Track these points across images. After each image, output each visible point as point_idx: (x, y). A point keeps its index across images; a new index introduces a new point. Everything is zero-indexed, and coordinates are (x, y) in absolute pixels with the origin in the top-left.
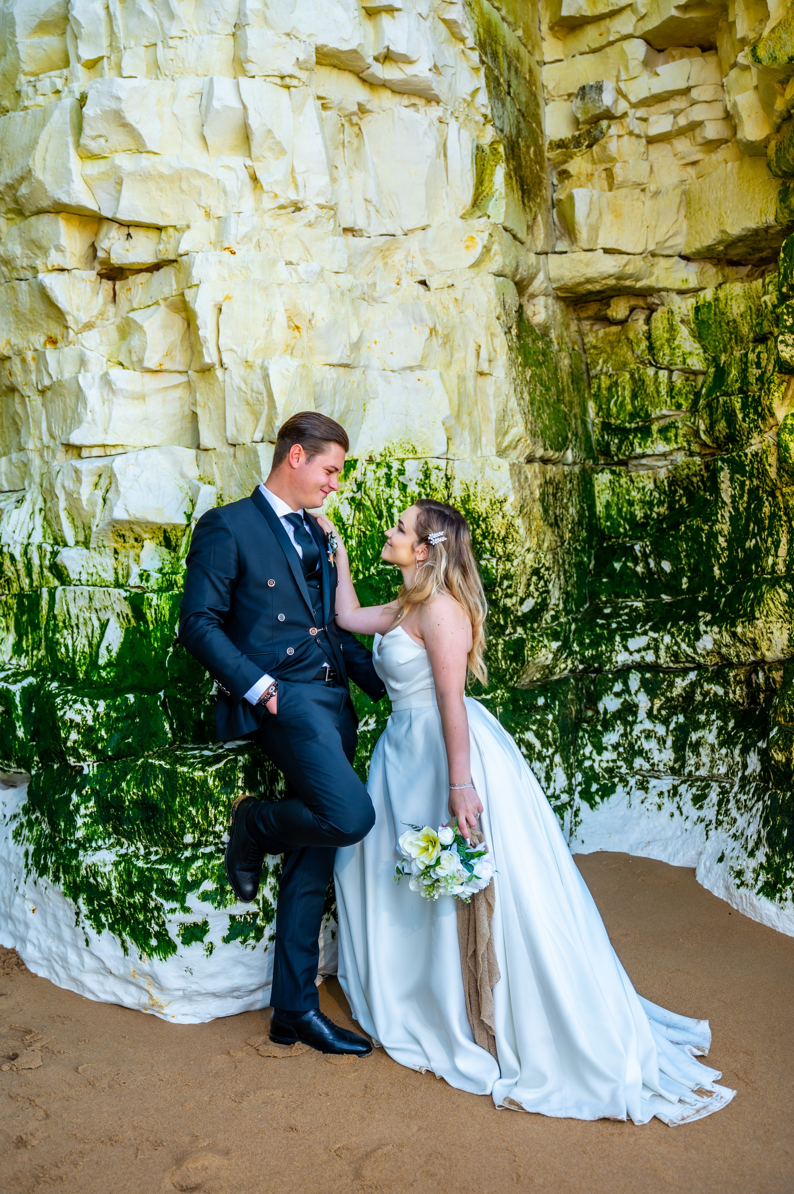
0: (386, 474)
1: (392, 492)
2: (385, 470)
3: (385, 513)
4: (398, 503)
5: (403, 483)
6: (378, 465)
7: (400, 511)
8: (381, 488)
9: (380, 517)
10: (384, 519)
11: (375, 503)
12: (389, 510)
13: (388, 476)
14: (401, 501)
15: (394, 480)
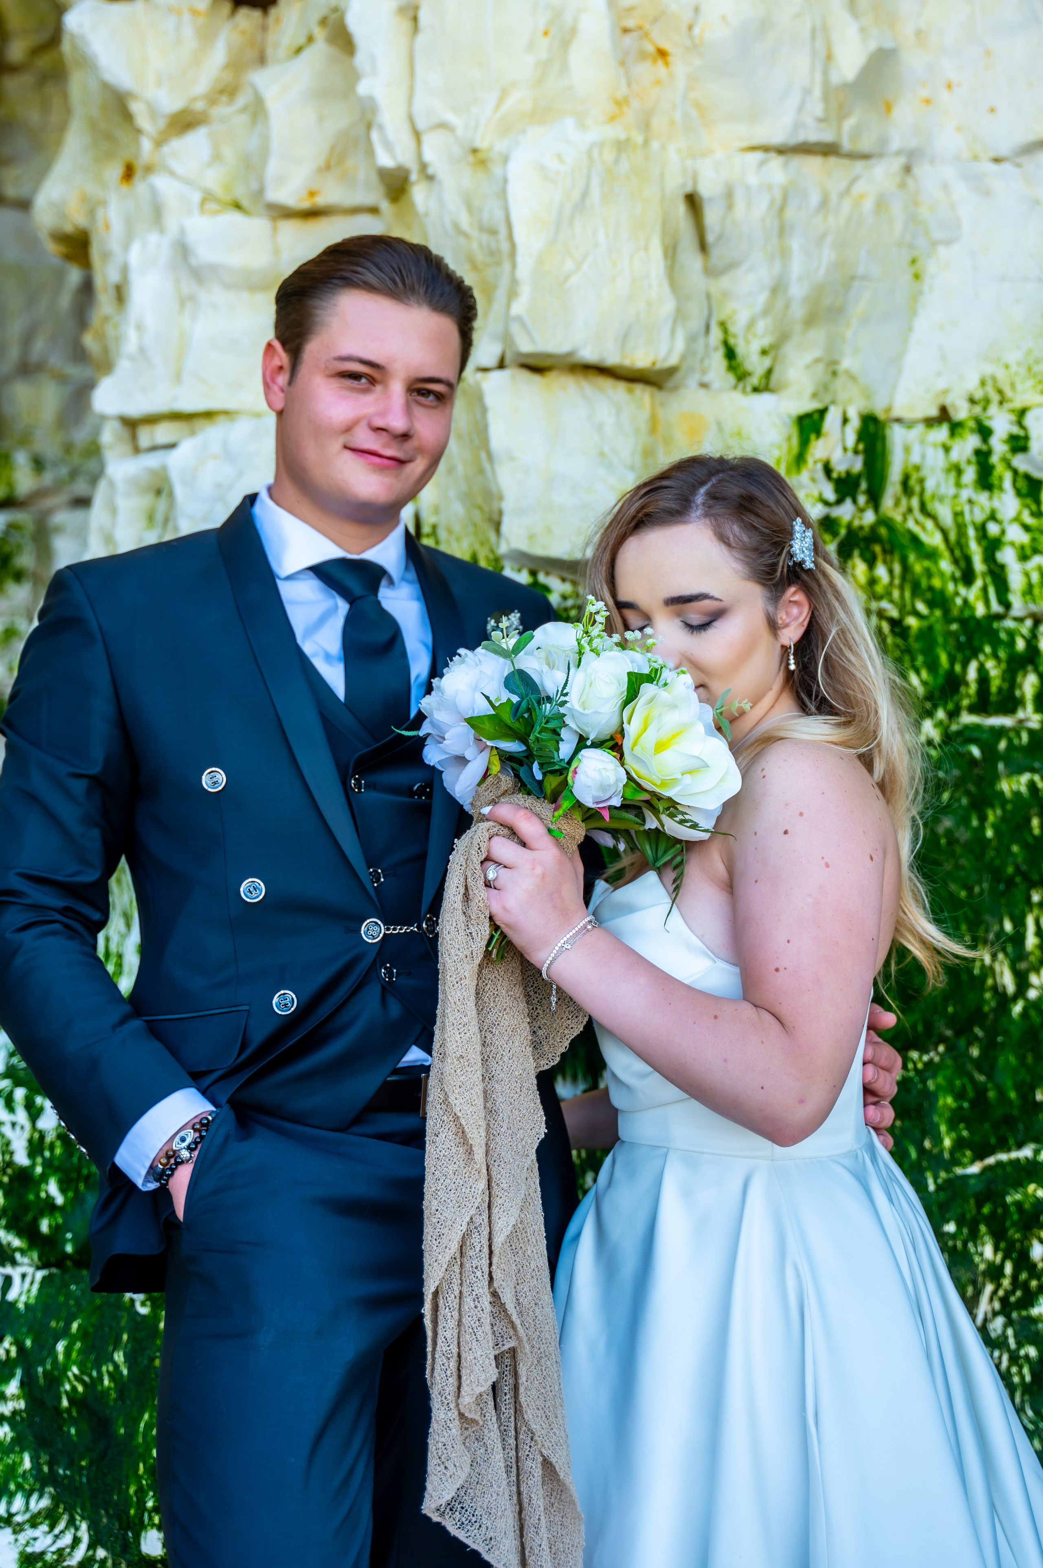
0: (978, 452)
1: (996, 504)
2: (972, 442)
3: (979, 565)
4: (1016, 535)
5: (1027, 477)
6: (955, 428)
7: (1024, 557)
8: (965, 494)
9: (968, 577)
10: (979, 583)
11: (953, 536)
12: (990, 556)
13: (982, 457)
14: (1027, 528)
15: (1000, 469)
